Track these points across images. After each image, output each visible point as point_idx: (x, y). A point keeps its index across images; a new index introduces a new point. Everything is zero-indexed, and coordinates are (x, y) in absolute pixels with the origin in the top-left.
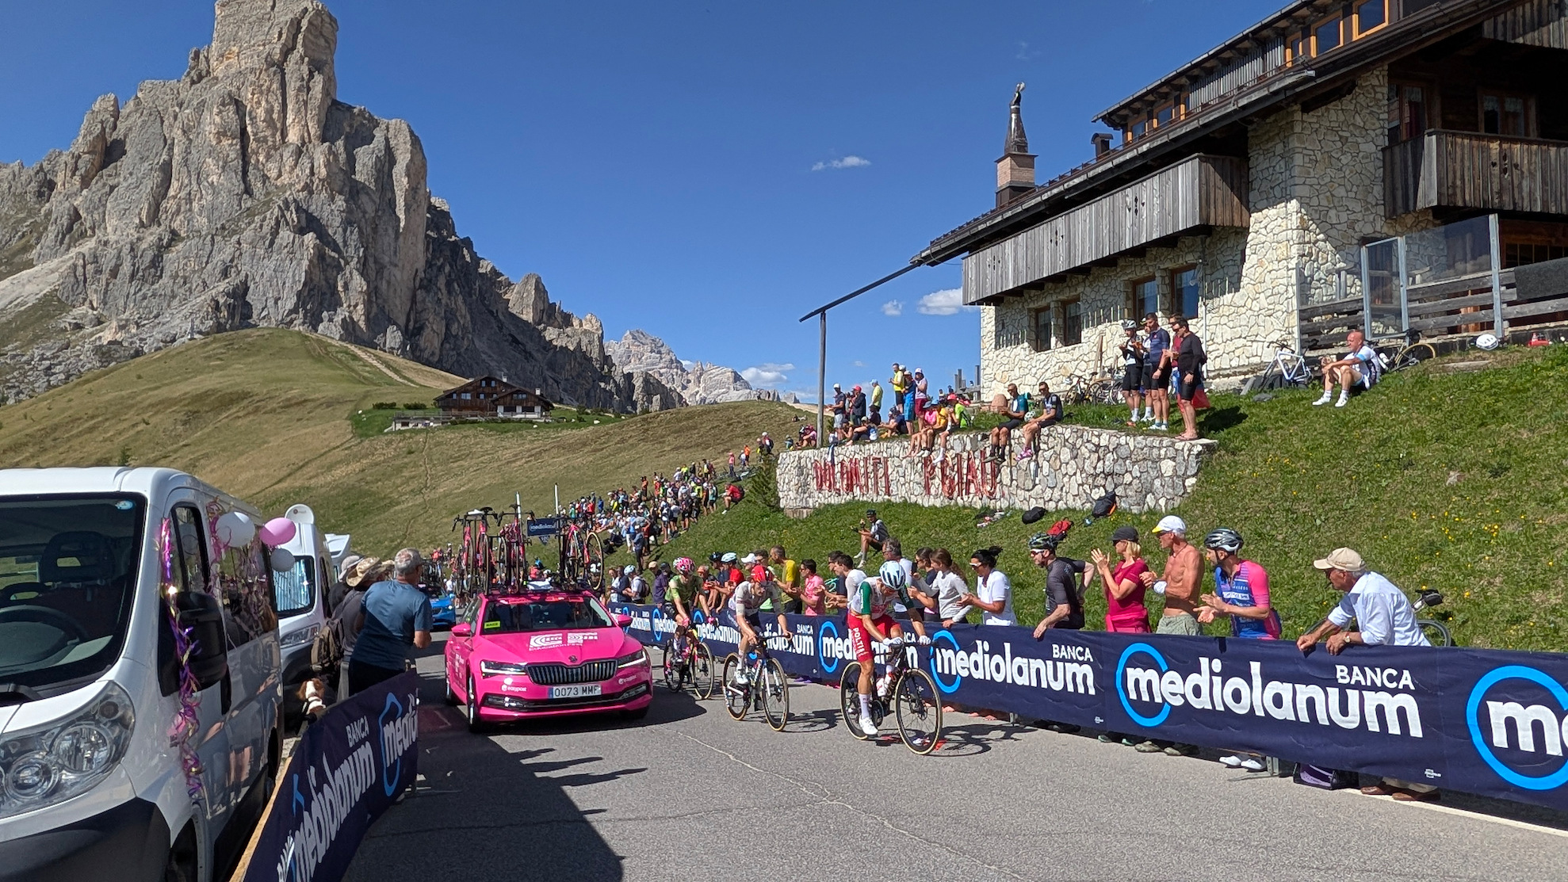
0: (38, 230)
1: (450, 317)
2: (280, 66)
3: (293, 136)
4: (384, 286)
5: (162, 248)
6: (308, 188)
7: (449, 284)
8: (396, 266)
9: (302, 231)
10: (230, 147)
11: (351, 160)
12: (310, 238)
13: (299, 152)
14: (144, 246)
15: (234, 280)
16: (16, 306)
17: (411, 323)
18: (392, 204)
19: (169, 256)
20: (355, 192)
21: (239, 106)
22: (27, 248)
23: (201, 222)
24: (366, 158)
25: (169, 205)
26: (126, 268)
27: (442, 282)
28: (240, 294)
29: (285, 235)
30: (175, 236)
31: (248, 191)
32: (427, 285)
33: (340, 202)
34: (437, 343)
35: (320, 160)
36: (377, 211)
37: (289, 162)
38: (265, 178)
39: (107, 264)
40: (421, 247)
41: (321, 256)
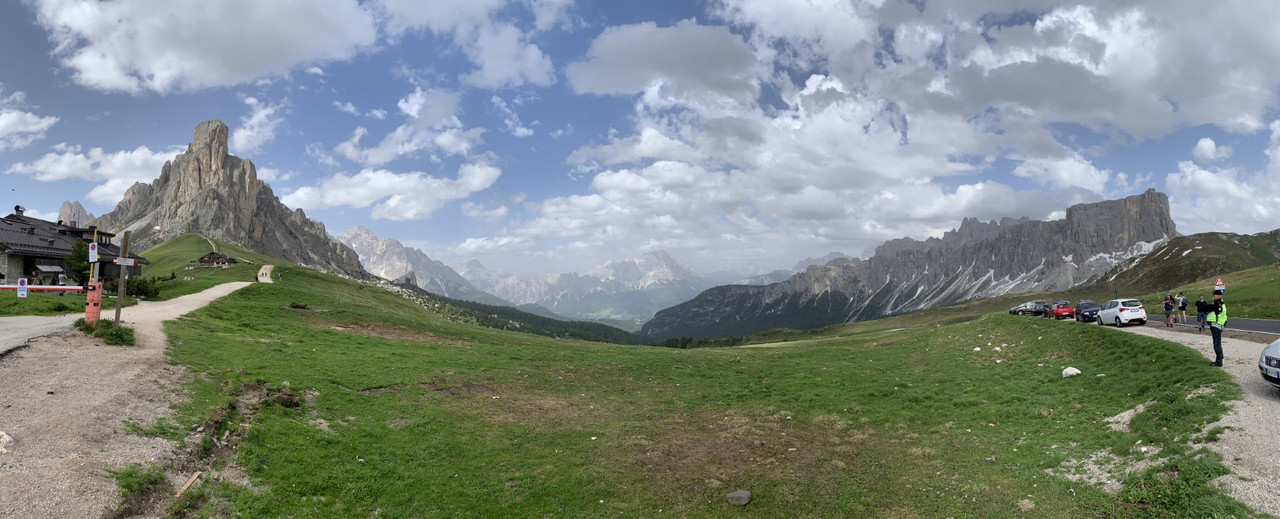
0: (149, 204)
1: (264, 226)
2: (209, 146)
3: (214, 168)
4: (241, 216)
5: (177, 208)
6: (217, 185)
7: (265, 215)
8: (246, 209)
9: (214, 199)
10: (196, 174)
11: (232, 174)
12: (216, 201)
13: (215, 173)
15: (195, 216)
17: (251, 226)
18: (244, 188)
19: (179, 210)
20: (232, 185)
21: (198, 160)
22: (145, 210)
23: (188, 199)
24: (236, 173)
25: (179, 194)
26: (168, 215)
27: (262, 214)
28: (196, 221)
29: (209, 200)
30: (181, 204)
31: (201, 188)
32: (257, 215)
33: (227, 188)
34: (260, 234)
35: (221, 175)
36: (239, 191)
37: (212, 177)
38: (205, 183)
39: (163, 214)
40: (255, 202)
41: (220, 207)
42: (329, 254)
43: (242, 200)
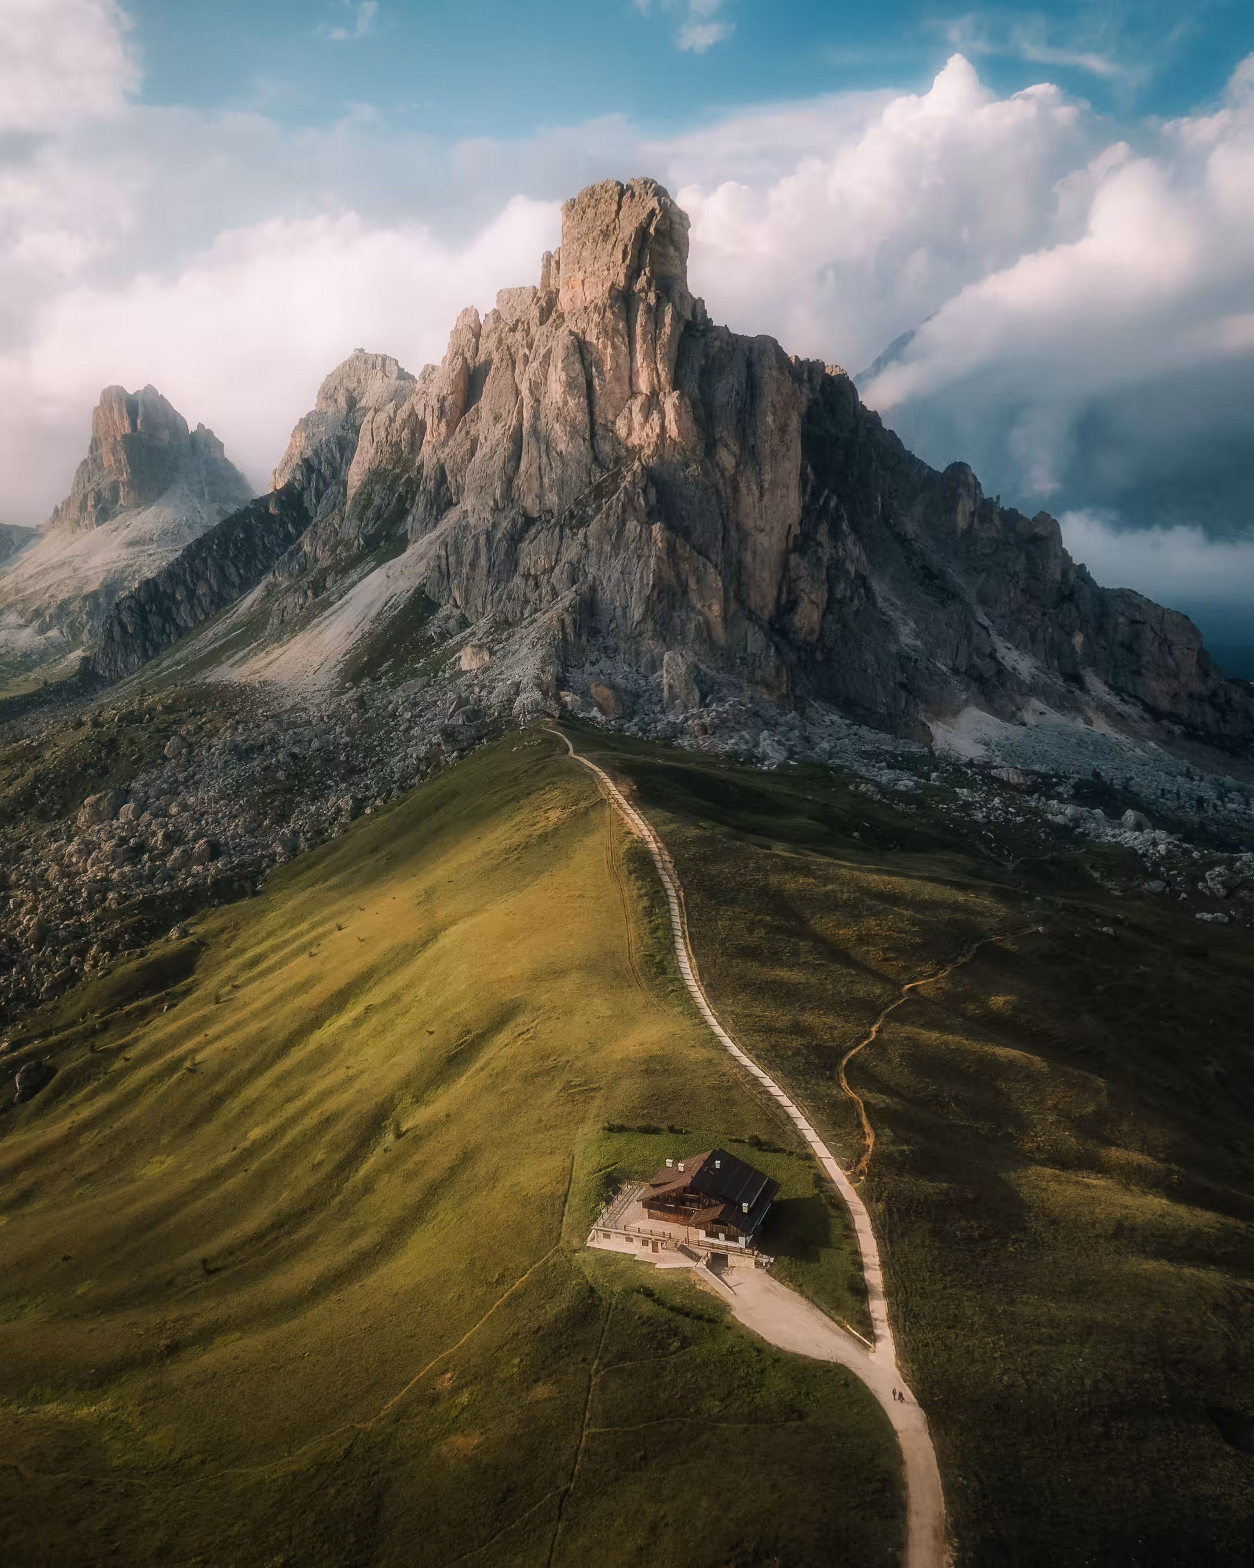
0: (412, 490)
1: (835, 571)
3: (642, 383)
4: (748, 557)
5: (515, 539)
6: (658, 451)
8: (762, 531)
9: (650, 517)
10: (577, 407)
12: (657, 528)
13: (650, 403)
14: (499, 535)
15: (583, 586)
16: (390, 607)
17: (784, 596)
18: (755, 452)
19: (523, 547)
20: (711, 444)
23: (551, 502)
24: (724, 399)
25: (521, 481)
26: (483, 561)
27: (822, 534)
29: (632, 526)
30: (527, 519)
31: (596, 459)
32: (803, 542)
33: (694, 465)
34: (816, 616)
35: (671, 413)
36: (737, 465)
37: (638, 417)
38: (614, 440)
39: (467, 554)
40: (795, 494)
41: (671, 549)
42: (1078, 639)
43: (748, 499)
